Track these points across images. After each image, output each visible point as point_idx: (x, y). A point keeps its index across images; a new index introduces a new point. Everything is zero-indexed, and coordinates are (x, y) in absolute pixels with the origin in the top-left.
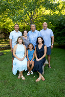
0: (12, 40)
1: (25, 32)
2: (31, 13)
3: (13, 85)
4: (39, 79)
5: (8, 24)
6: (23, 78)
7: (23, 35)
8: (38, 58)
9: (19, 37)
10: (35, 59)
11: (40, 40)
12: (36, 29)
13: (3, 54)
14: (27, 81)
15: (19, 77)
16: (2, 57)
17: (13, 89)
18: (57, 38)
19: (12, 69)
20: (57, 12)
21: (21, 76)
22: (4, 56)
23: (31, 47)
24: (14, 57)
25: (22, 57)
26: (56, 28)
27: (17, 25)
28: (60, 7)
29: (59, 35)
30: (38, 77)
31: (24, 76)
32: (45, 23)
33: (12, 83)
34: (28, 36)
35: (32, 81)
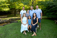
1: (28, 10)
4: (34, 35)
6: (26, 34)
8: (34, 24)
9: (24, 13)
13: (18, 22)
14: (27, 35)
15: (24, 33)
18: (47, 14)
22: (18, 23)
26: (46, 8)
27: (24, 7)
30: (33, 34)
35: (30, 35)
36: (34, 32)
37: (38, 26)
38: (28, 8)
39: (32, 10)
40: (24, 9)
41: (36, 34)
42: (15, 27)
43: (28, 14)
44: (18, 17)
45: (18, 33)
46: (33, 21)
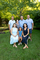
0: (10, 25)
3: (11, 50)
8: (25, 35)
10: (23, 36)
12: (24, 19)
14: (18, 48)
16: (4, 34)
17: (10, 53)
19: (10, 41)
20: (36, 9)
22: (6, 34)
23: (20, 29)
24: (11, 35)
25: (15, 35)
26: (35, 18)
28: (37, 5)
29: (36, 22)
31: (17, 46)
32: (28, 15)
33: (10, 49)
34: (19, 23)
42: (3, 39)
44: (4, 28)
45: (8, 46)
46: (24, 32)
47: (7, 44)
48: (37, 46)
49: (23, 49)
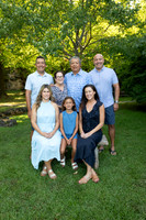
0: (31, 92)
2: (77, 34)
4: (86, 178)
5: (27, 58)
6: (53, 175)
7: (55, 82)
9: (46, 86)
11: (90, 93)
15: (44, 172)
16: (13, 129)
17: (27, 199)
21: (47, 170)
22: (18, 128)
30: (85, 174)
33: (27, 185)
35: (71, 182)
36: (89, 167)
37: (104, 141)
38: (57, 63)
39: (76, 73)
40: (41, 69)
41: (98, 175)
43: (62, 88)
45: (19, 173)
46: (83, 119)
47: (17, 166)
48: (133, 174)
49: (76, 183)
